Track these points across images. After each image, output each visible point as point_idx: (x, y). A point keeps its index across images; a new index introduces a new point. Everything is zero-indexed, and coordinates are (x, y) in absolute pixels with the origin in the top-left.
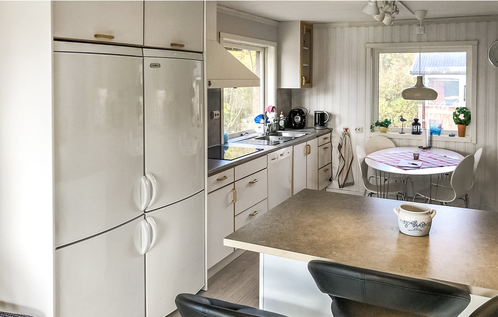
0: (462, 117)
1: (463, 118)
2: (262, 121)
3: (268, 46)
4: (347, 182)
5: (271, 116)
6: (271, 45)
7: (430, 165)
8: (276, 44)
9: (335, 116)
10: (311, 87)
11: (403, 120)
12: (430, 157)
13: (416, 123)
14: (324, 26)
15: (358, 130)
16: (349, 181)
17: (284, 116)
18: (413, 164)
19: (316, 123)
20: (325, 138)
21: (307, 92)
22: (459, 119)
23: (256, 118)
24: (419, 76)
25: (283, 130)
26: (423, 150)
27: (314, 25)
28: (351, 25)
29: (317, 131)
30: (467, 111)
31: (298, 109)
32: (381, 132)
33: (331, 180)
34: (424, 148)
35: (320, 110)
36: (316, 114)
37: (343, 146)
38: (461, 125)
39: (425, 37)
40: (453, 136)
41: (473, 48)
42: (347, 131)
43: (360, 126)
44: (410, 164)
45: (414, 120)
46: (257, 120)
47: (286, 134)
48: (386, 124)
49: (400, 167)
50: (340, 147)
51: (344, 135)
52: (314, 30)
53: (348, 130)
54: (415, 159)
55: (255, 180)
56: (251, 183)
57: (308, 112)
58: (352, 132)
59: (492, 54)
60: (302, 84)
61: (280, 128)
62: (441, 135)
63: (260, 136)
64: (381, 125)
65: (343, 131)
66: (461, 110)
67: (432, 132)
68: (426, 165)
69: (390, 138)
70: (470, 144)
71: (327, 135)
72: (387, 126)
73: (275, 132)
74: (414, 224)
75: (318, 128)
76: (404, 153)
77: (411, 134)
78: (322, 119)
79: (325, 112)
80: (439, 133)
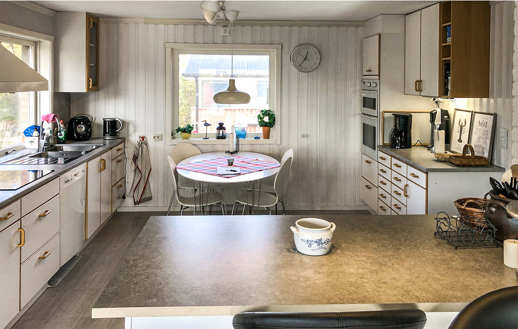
0: (266, 119)
1: (268, 121)
2: (36, 133)
3: (41, 40)
4: (143, 197)
5: (47, 127)
6: (46, 39)
7: (248, 170)
8: (52, 38)
9: (128, 124)
10: (98, 90)
11: (207, 125)
12: (243, 162)
13: (221, 127)
14: (113, 20)
15: (157, 138)
16: (147, 195)
17: (65, 126)
18: (231, 171)
19: (105, 133)
20: (119, 150)
21: (92, 96)
22: (264, 122)
23: (27, 130)
24: (231, 78)
25: (64, 143)
26: (230, 154)
27: (100, 19)
28: (147, 21)
29: (107, 142)
30: (271, 113)
31: (82, 117)
32: (184, 139)
33: (124, 198)
34: (232, 153)
35: (111, 118)
36: (105, 122)
37: (140, 157)
38: (266, 128)
39: (230, 39)
40: (259, 138)
41: (277, 52)
42: (143, 140)
43: (159, 133)
44: (227, 170)
45: (219, 124)
46: (27, 133)
47: (67, 148)
48: (188, 130)
49: (220, 175)
50: (135, 158)
51: (140, 145)
52: (100, 25)
53: (145, 139)
54: (229, 165)
55: (46, 212)
56: (42, 216)
57: (93, 120)
58: (150, 141)
59: (295, 59)
60: (88, 88)
61: (59, 141)
62: (246, 139)
63: (34, 153)
64: (184, 131)
65: (138, 139)
66: (266, 113)
67: (238, 136)
68: (244, 171)
69: (195, 145)
70: (274, 146)
71: (120, 146)
72: (190, 132)
73: (52, 146)
74: (319, 242)
75: (108, 138)
76: (214, 160)
77: (215, 139)
78: (113, 127)
79: (117, 119)
80: (244, 136)
